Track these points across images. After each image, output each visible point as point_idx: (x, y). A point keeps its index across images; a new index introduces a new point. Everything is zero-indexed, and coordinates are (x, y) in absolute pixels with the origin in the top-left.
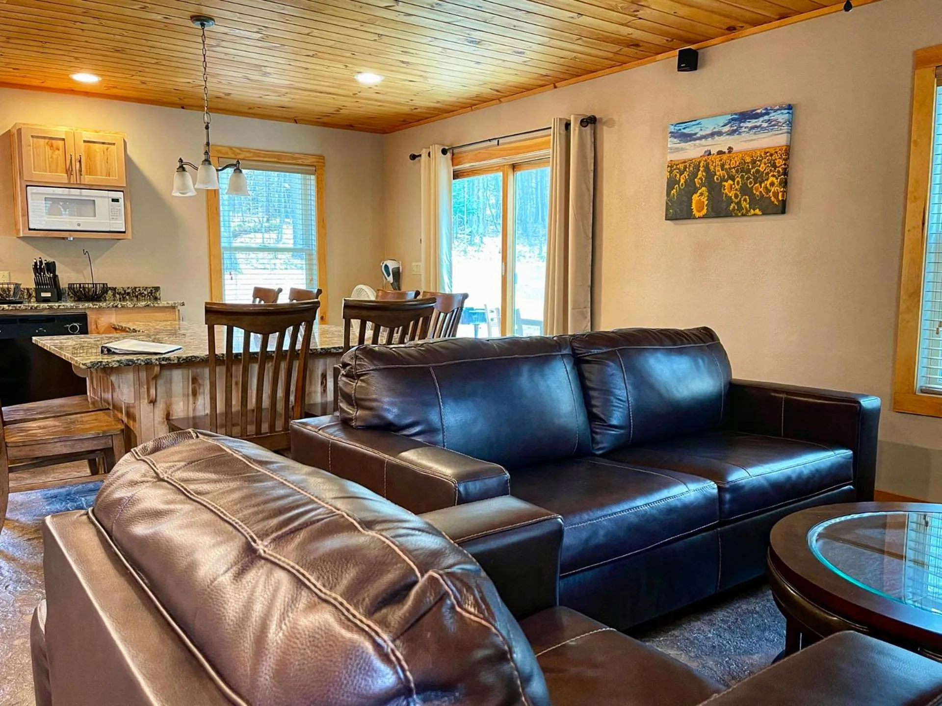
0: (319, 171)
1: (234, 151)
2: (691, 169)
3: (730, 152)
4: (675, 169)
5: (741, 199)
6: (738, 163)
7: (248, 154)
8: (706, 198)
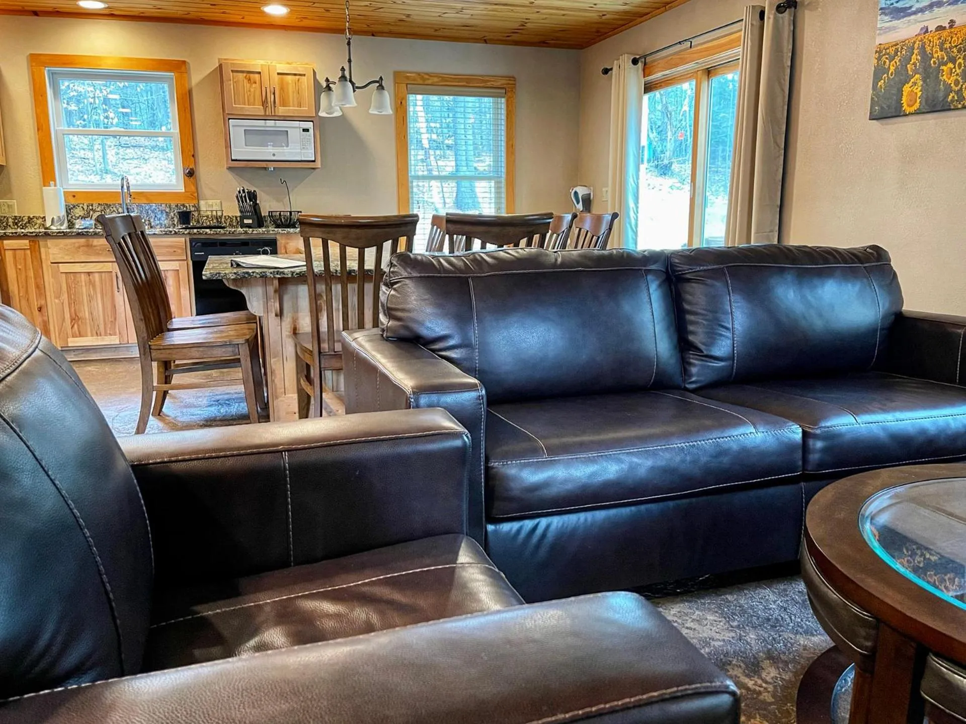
0: (509, 94)
1: (423, 77)
2: (904, 52)
3: (951, 27)
4: (885, 55)
5: (962, 86)
6: (960, 41)
7: (436, 79)
8: (920, 89)
